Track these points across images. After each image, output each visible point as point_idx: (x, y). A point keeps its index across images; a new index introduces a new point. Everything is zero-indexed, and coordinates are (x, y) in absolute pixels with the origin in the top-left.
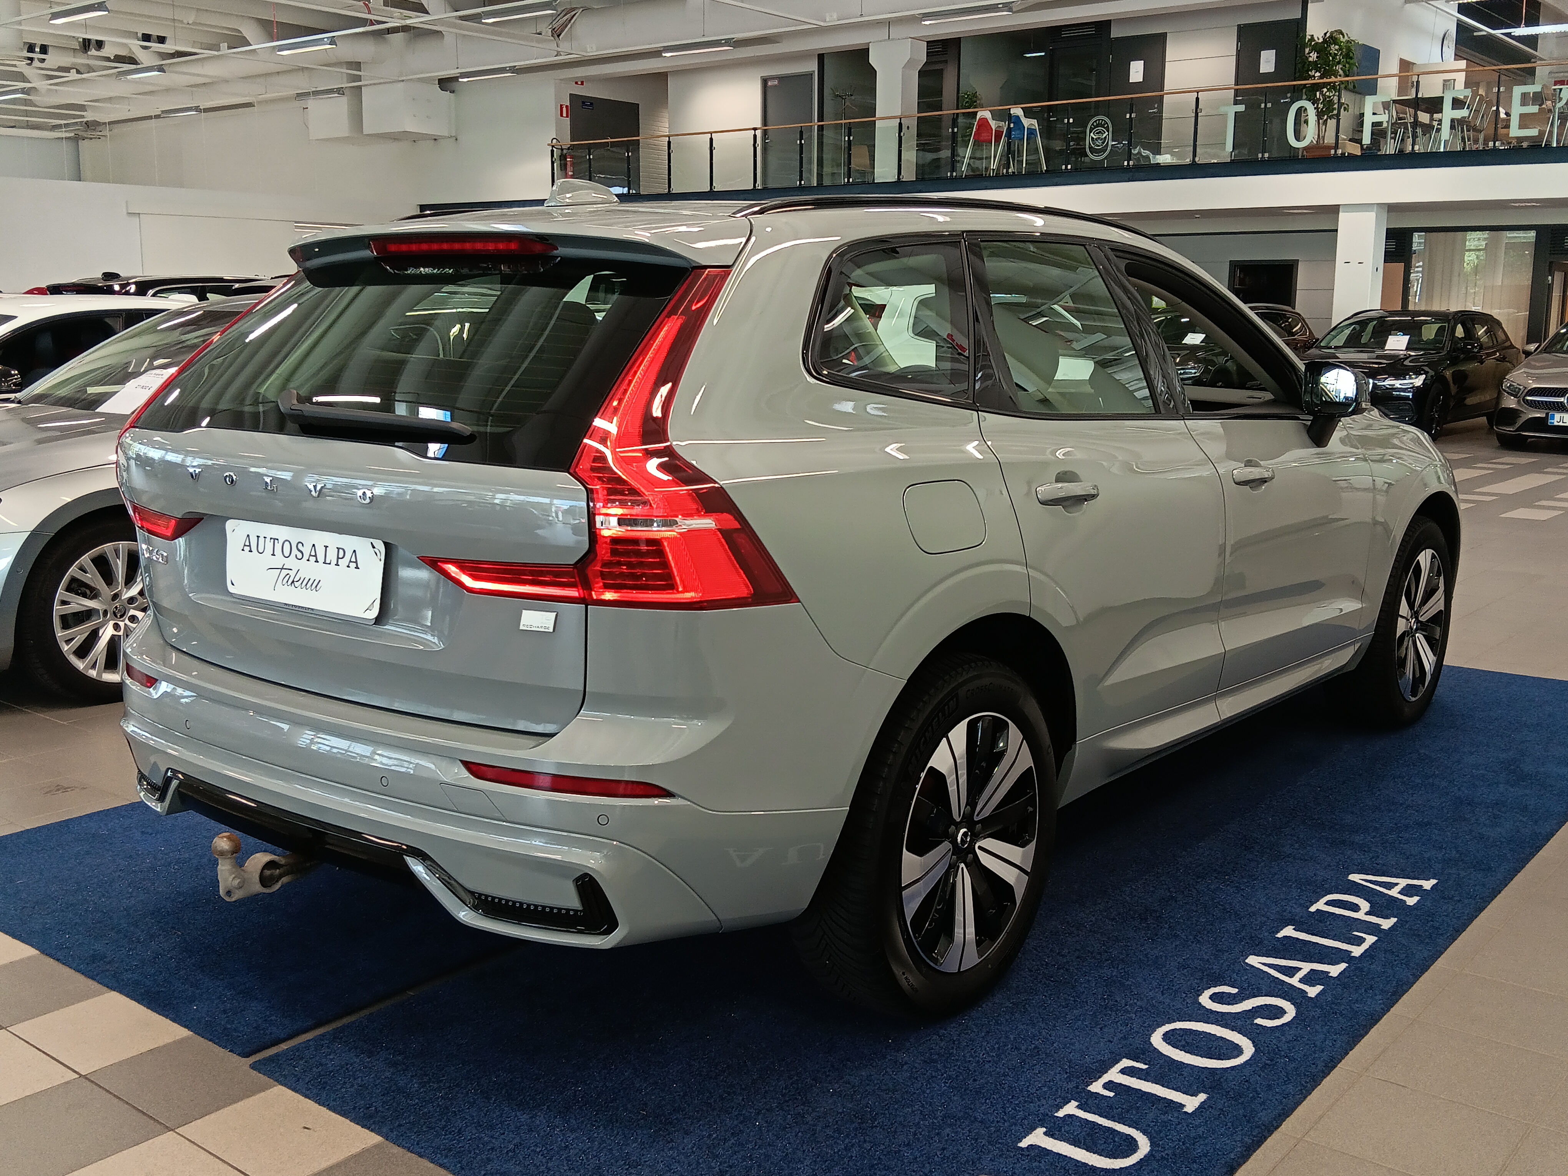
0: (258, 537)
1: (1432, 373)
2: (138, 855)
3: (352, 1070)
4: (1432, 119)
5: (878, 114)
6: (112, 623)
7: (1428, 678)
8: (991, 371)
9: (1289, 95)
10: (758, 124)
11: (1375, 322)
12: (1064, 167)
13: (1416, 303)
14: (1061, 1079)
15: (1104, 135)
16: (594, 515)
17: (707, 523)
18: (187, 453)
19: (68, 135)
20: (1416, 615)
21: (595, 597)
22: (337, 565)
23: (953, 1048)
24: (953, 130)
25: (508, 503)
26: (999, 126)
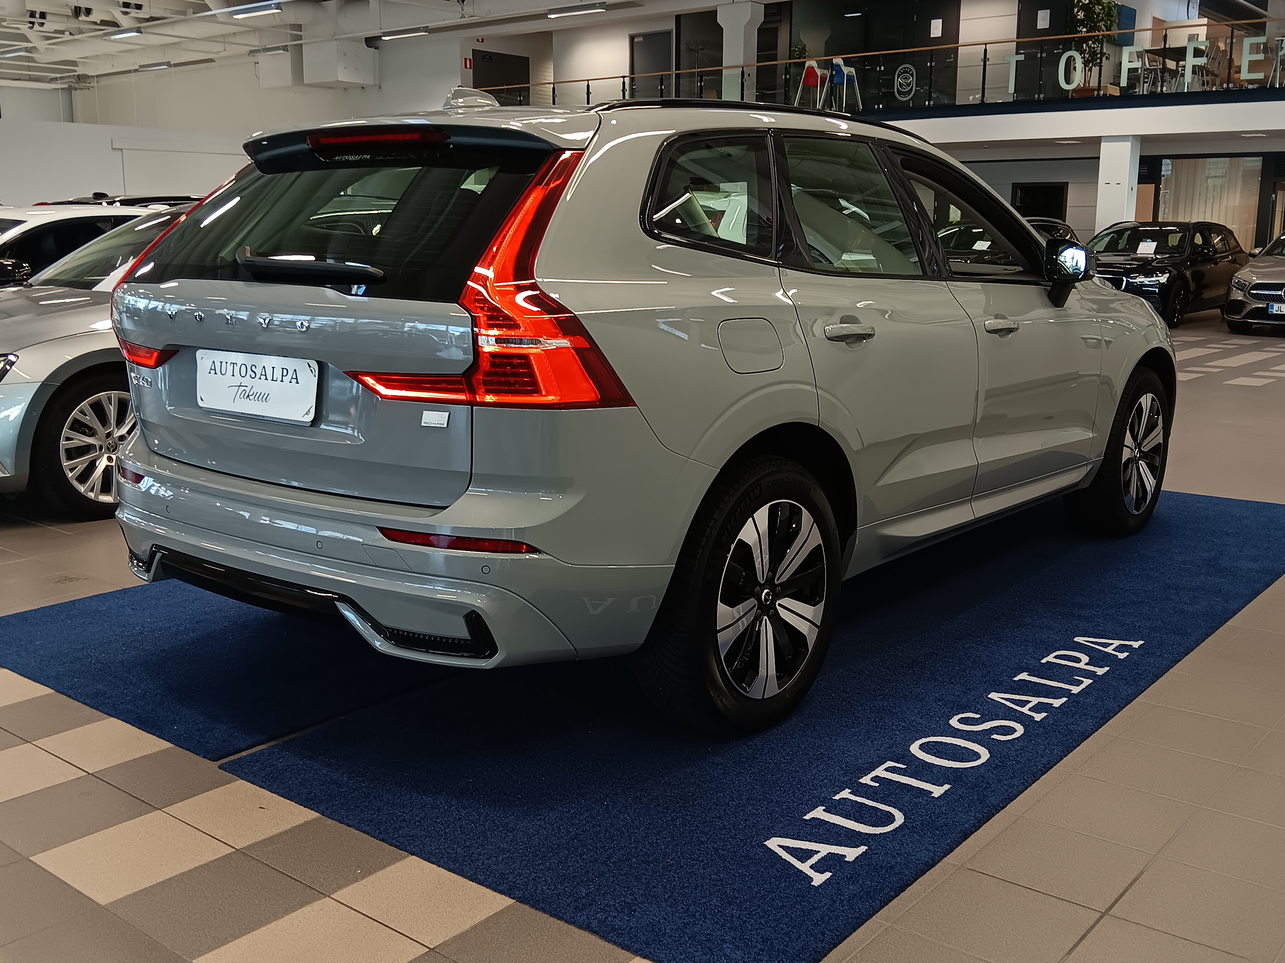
0: (221, 362)
1: (1175, 272)
2: (129, 624)
3: (297, 769)
4: (1177, 66)
5: (725, 64)
6: (106, 456)
7: (1149, 497)
9: (1061, 47)
10: (627, 73)
11: (1130, 232)
12: (876, 107)
13: (1164, 216)
14: (838, 775)
15: (909, 81)
16: (477, 336)
17: (564, 343)
18: (168, 301)
19: (63, 86)
20: (1139, 446)
21: (478, 400)
22: (282, 381)
23: (757, 754)
24: (786, 77)
25: (414, 331)
26: (824, 74)
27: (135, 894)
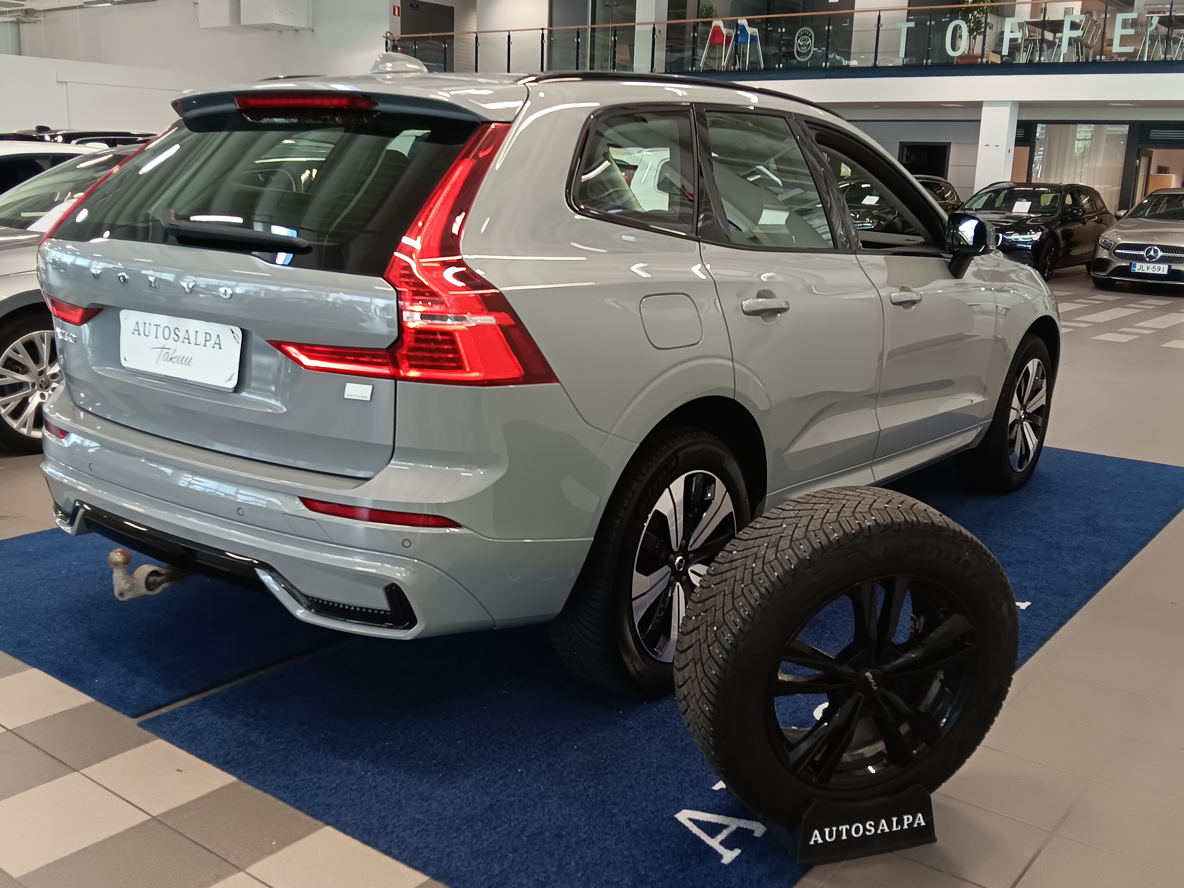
0: (145, 323)
1: (1047, 231)
3: (215, 729)
4: (1055, 37)
5: (637, 20)
6: (38, 393)
7: (1032, 454)
8: (711, 214)
9: (948, 16)
10: (545, 25)
11: (1006, 191)
12: (777, 66)
13: (1038, 177)
15: (808, 43)
16: (402, 310)
17: (489, 320)
18: (93, 258)
19: (11, 20)
20: (1024, 407)
21: (402, 375)
22: (205, 346)
23: (667, 718)
24: (694, 35)
25: (339, 301)
26: (729, 33)
27: (48, 866)
